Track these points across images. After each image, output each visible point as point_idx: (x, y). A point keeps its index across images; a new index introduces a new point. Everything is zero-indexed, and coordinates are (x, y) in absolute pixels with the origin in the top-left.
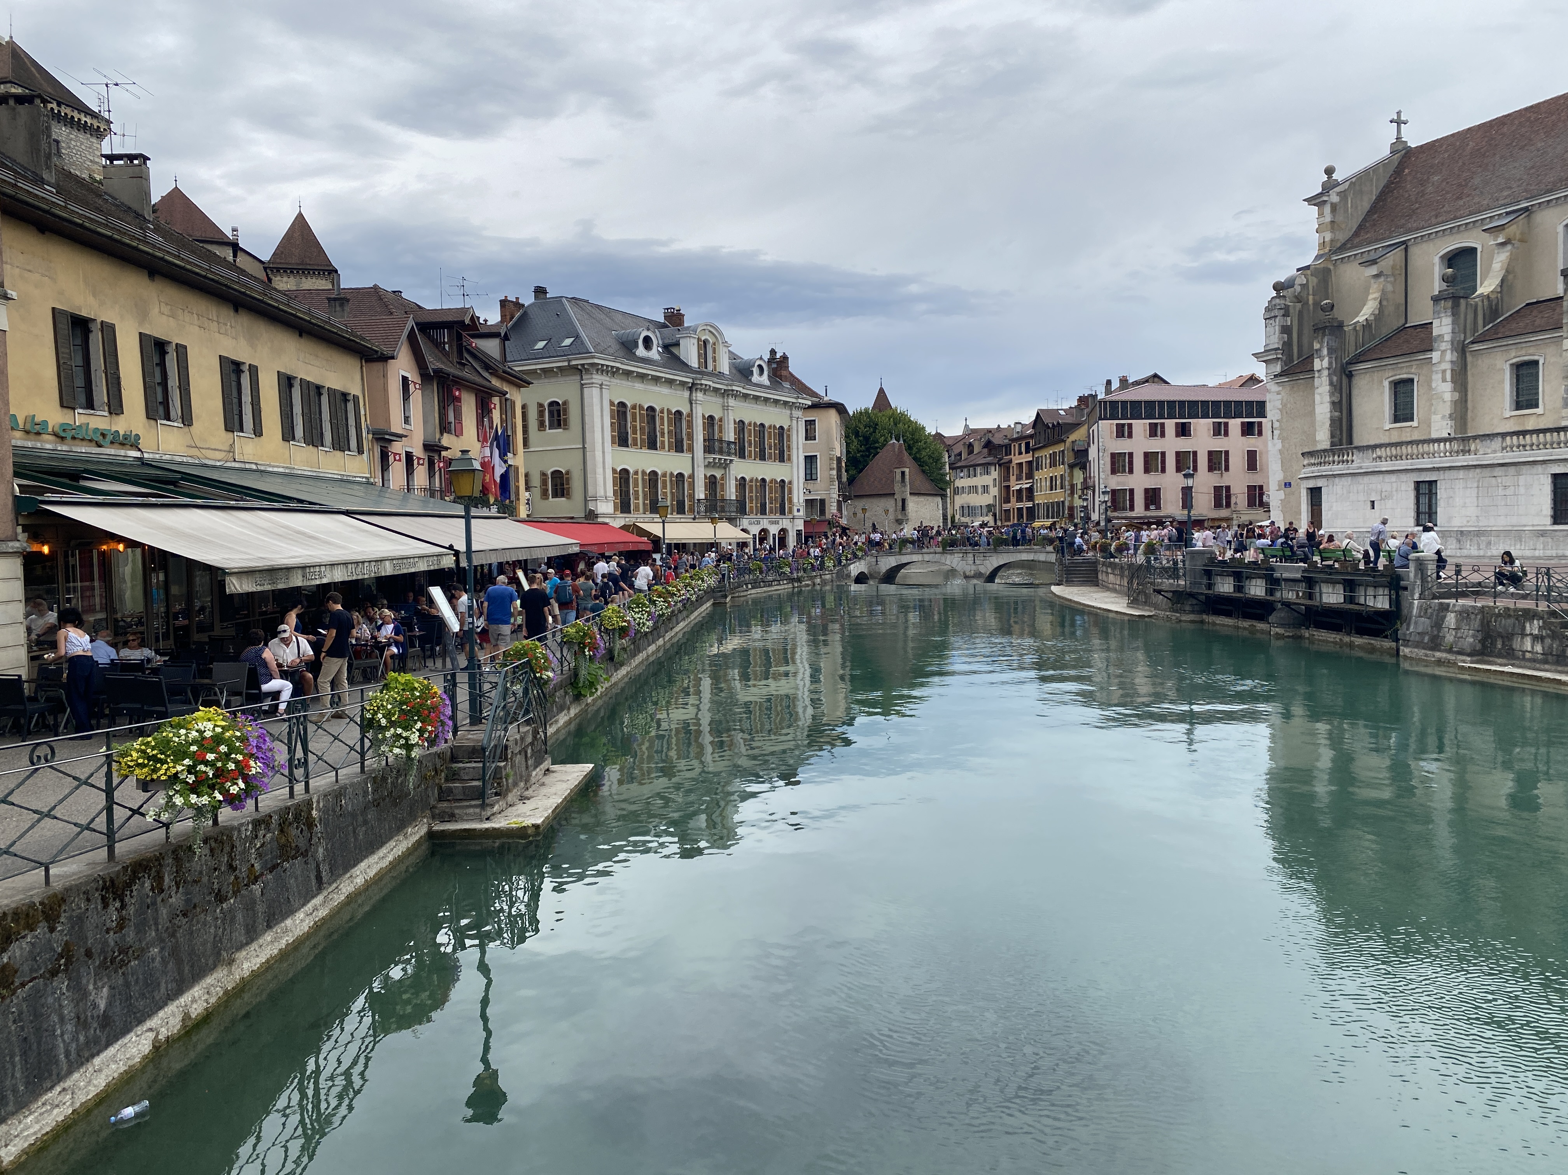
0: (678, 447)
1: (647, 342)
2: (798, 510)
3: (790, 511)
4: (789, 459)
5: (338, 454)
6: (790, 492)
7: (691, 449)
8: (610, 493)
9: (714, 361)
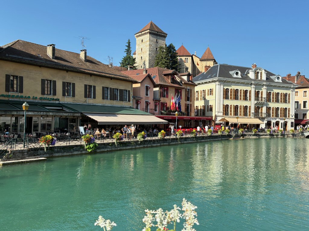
0: (245, 99)
1: (237, 73)
2: (292, 116)
3: (289, 116)
4: (289, 102)
5: (121, 102)
6: (289, 111)
7: (250, 99)
8: (222, 110)
9: (261, 77)
